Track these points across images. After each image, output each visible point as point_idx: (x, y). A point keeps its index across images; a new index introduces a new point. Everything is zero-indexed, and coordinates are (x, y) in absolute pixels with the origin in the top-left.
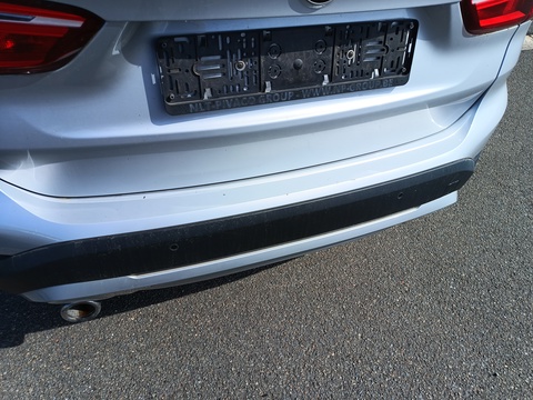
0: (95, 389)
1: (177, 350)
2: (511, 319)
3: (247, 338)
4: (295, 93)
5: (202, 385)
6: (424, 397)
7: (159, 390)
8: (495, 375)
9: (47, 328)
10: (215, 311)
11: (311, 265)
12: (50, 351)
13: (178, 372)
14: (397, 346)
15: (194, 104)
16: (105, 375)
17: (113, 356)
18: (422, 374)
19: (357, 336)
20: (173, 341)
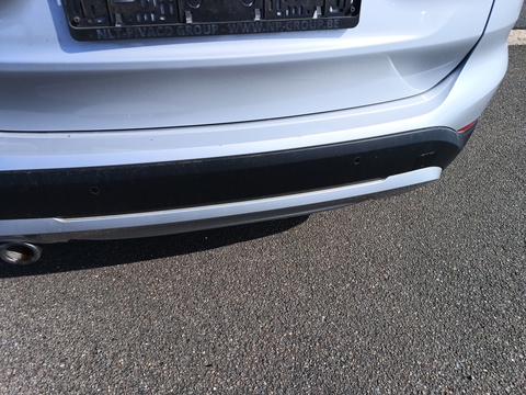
0: (44, 338)
1: (132, 311)
2: (502, 321)
3: (205, 307)
4: (220, 26)
5: (149, 347)
6: (382, 391)
7: (105, 346)
8: (470, 378)
9: (15, 276)
10: (179, 277)
11: (287, 242)
12: (13, 298)
13: (128, 332)
14: (363, 333)
15: (101, 30)
16: (58, 326)
17: (69, 309)
18: (386, 367)
19: (320, 318)
20: (130, 302)
